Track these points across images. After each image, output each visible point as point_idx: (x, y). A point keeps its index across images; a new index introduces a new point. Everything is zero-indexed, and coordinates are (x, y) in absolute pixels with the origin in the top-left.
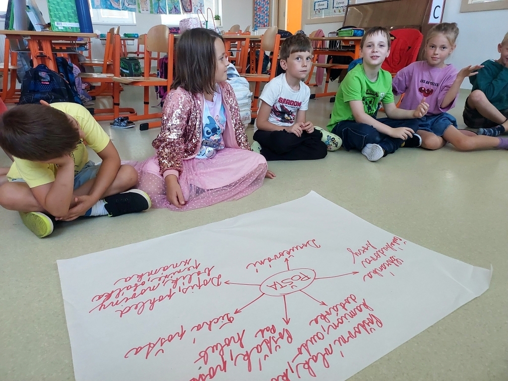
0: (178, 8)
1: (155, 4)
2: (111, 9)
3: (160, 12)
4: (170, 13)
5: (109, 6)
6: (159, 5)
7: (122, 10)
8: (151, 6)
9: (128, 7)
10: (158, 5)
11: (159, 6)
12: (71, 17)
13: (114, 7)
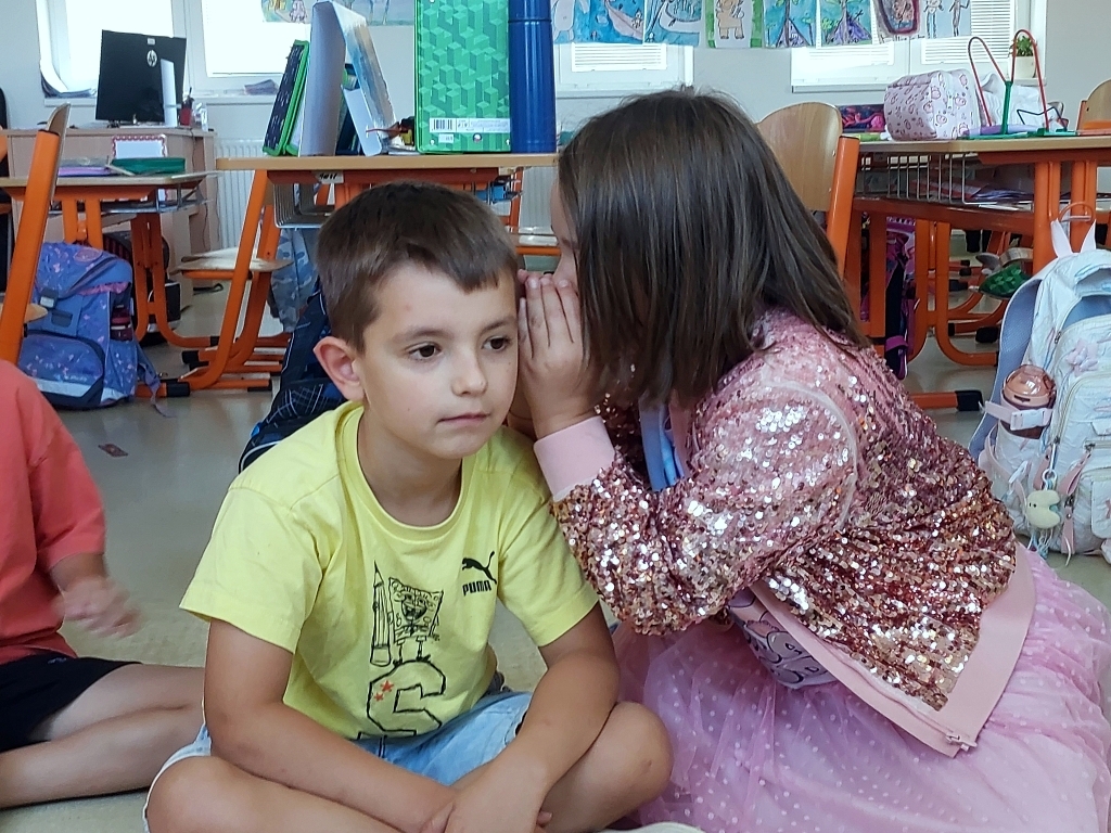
0: (861, 21)
1: (774, 10)
2: (608, 41)
3: (789, 40)
4: (828, 41)
5: (603, 30)
6: (787, 13)
7: (648, 40)
8: (757, 20)
9: (670, 29)
10: (782, 14)
11: (787, 18)
12: (488, 98)
13: (618, 35)
